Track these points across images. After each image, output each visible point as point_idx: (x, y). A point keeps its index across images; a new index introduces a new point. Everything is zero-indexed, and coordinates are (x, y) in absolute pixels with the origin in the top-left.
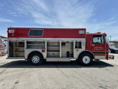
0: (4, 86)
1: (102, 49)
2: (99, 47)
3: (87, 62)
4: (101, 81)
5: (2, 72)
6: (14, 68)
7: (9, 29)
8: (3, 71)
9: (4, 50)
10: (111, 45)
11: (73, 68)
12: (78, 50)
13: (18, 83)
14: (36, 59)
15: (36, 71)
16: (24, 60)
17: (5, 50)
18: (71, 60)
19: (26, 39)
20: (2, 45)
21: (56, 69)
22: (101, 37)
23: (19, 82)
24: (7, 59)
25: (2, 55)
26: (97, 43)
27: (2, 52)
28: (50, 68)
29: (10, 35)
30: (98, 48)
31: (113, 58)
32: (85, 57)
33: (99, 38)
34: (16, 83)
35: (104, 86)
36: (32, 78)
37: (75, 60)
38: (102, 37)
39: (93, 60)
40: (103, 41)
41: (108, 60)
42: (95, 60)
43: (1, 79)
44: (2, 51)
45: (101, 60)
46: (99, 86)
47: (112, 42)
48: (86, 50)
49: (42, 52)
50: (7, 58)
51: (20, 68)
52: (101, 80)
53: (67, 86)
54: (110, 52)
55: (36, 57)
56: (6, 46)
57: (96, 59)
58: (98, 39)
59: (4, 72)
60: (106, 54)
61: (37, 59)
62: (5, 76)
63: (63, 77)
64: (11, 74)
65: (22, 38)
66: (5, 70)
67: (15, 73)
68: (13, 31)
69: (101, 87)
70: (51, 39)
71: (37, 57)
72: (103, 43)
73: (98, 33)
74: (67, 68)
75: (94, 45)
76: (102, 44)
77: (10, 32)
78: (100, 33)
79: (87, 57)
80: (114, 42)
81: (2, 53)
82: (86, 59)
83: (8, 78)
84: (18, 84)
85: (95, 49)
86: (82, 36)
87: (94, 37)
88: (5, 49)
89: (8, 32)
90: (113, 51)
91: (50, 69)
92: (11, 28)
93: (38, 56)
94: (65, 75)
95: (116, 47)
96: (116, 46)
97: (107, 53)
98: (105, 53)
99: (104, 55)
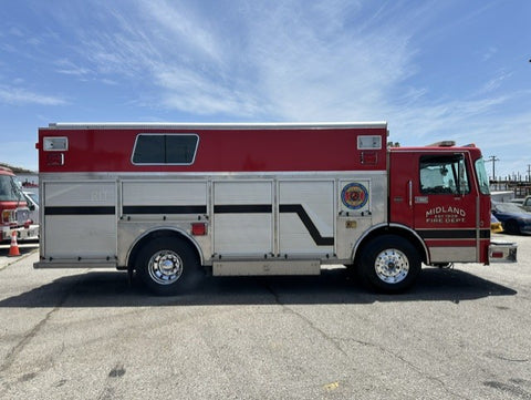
0: (63, 387)
1: (459, 216)
2: (450, 209)
3: (393, 278)
4: (486, 359)
5: (37, 328)
6: (89, 309)
7: (43, 134)
8: (44, 322)
9: (26, 226)
10: (502, 199)
11: (350, 306)
12: (355, 222)
13: (122, 372)
14: (165, 267)
15: (190, 320)
16: (115, 270)
17: (31, 227)
18: (324, 267)
19: (120, 177)
20: (17, 206)
21: (277, 308)
22: (456, 165)
23: (128, 370)
24: (39, 270)
25: (20, 249)
26: (439, 189)
27: (19, 236)
28: (251, 306)
29: (48, 162)
30: (441, 213)
31: (512, 257)
32: (389, 252)
33: (449, 167)
34: (113, 374)
35: (505, 380)
36: (178, 350)
37: (343, 267)
38: (461, 162)
39: (423, 266)
40: (466, 179)
41: (487, 263)
42: (430, 264)
43: (44, 356)
44: (19, 233)
45: (458, 266)
46: (483, 380)
47: (501, 182)
48: (389, 221)
49: (193, 233)
50: (36, 266)
51: (113, 309)
52: (489, 354)
53: (344, 384)
54: (502, 229)
55: (170, 256)
56: (32, 208)
57: (436, 264)
58: (444, 172)
59: (46, 327)
60: (478, 239)
61: (170, 265)
62: (56, 343)
63: (317, 344)
64: (79, 335)
65: (105, 173)
66: (48, 316)
67: (99, 331)
68: (62, 144)
69: (493, 385)
70: (233, 174)
71: (172, 260)
72: (465, 188)
73: (444, 145)
74: (323, 306)
75: (423, 200)
76: (459, 195)
77: (47, 146)
78: (453, 143)
79: (397, 256)
80: (511, 184)
81: (19, 242)
82: (391, 265)
83: (72, 351)
84: (125, 376)
85: (431, 217)
86: (371, 161)
87: (423, 162)
88: (32, 223)
89: (40, 146)
90: (513, 226)
91: (251, 308)
92: (54, 128)
93: (178, 252)
94: (324, 336)
95: (526, 207)
96: (524, 200)
97: (486, 234)
98: (473, 234)
99: (473, 244)
